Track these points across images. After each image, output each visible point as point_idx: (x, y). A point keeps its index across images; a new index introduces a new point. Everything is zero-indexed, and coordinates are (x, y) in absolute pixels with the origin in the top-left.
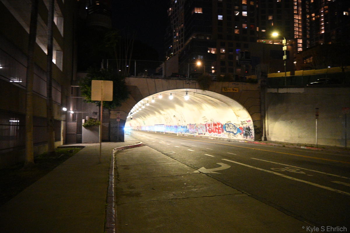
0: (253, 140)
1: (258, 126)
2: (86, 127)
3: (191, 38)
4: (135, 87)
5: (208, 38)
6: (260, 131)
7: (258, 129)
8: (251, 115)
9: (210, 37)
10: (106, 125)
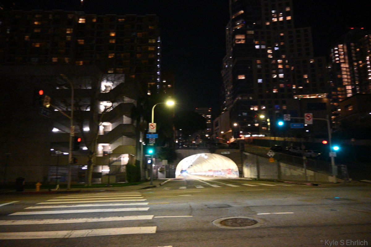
0: (238, 177)
1: (241, 170)
2: (160, 172)
3: (237, 99)
4: (180, 154)
5: (251, 98)
6: (241, 173)
7: (241, 172)
8: (237, 165)
9: (252, 97)
10: (168, 171)
